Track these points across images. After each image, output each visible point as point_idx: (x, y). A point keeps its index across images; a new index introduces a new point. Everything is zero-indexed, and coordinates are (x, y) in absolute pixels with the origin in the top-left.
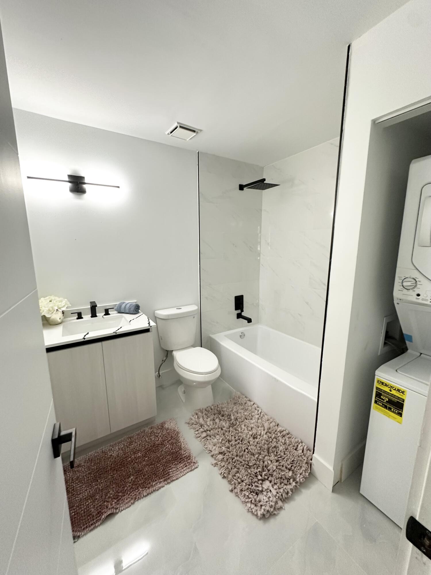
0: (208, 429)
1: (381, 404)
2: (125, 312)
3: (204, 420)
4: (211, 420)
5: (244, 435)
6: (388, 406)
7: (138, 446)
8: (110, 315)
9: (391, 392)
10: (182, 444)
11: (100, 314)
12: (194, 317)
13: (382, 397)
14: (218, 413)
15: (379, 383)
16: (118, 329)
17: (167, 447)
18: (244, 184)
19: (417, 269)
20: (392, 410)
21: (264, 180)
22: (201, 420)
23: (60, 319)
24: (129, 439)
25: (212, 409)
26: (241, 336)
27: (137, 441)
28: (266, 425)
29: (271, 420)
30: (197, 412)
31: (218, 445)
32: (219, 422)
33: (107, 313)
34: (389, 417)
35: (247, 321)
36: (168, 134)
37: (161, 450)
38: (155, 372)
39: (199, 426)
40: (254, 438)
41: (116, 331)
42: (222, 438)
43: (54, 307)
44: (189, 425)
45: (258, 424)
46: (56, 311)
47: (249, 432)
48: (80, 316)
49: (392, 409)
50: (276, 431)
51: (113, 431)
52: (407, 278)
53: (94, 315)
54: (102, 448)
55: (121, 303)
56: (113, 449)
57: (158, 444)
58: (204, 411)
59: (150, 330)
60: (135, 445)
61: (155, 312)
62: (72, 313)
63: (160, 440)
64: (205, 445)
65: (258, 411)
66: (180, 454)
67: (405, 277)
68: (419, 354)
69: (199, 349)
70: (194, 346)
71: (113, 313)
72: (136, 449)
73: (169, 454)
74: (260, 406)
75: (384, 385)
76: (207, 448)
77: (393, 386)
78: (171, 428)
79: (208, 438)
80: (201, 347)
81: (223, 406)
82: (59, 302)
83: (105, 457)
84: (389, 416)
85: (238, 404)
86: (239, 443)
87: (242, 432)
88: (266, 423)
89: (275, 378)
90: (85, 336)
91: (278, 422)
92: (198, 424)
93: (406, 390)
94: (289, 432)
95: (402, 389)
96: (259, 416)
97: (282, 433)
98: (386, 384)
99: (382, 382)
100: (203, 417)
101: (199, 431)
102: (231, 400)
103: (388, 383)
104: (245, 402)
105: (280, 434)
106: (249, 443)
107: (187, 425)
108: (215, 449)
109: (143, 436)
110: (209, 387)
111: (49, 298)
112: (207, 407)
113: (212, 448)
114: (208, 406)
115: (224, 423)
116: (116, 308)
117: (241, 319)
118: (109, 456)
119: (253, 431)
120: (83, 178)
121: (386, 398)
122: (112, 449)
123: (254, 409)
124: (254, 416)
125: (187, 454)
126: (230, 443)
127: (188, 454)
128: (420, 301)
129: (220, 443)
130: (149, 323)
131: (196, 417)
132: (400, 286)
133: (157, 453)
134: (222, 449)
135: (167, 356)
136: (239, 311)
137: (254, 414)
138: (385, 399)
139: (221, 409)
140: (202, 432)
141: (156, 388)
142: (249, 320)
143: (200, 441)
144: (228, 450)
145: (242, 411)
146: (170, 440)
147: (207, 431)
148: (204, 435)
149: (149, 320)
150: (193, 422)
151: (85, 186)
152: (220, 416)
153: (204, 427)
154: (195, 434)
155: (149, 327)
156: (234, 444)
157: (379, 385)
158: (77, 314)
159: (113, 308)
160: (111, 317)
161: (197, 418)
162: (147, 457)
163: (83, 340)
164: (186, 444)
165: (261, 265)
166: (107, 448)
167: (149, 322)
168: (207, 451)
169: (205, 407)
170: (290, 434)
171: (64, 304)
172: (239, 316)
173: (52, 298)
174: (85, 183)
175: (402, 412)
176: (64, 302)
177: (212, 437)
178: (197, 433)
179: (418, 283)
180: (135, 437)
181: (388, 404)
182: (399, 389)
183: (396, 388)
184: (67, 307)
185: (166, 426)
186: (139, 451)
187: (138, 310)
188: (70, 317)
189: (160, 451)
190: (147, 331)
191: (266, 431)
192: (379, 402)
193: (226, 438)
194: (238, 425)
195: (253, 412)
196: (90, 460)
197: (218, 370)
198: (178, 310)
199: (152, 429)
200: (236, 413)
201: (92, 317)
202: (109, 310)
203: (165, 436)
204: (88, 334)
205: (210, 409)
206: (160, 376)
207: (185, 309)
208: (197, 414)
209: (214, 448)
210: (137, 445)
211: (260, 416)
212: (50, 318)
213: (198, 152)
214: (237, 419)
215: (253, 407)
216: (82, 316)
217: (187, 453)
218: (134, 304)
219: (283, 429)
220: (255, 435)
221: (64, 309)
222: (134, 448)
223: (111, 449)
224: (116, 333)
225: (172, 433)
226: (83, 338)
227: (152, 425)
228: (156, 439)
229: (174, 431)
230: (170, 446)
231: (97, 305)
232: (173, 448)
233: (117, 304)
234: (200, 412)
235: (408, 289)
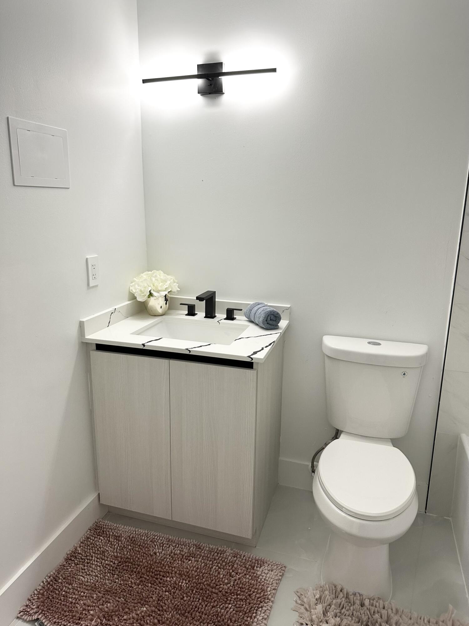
2: (254, 322)
7: (195, 569)
8: (235, 320)
11: (221, 315)
12: (404, 374)
16: (200, 347)
22: (320, 608)
23: (161, 308)
24: (194, 549)
27: (200, 560)
33: (230, 315)
41: (194, 348)
44: (299, 602)
48: (191, 312)
51: (177, 519)
53: (210, 314)
54: (157, 534)
55: (255, 303)
56: (165, 547)
57: (220, 589)
58: (342, 594)
59: (255, 367)
60: (192, 565)
62: (180, 304)
63: (229, 585)
71: (240, 319)
72: (187, 573)
78: (263, 580)
90: (149, 342)
100: (330, 605)
109: (214, 560)
112: (355, 594)
114: (360, 593)
116: (246, 311)
118: (152, 553)
120: (221, 64)
122: (165, 545)
131: (317, 596)
146: (242, 600)
149: (266, 347)
150: (306, 600)
151: (222, 79)
158: (187, 306)
159: (242, 310)
160: (234, 324)
163: (142, 347)
166: (161, 539)
169: (351, 591)
185: (259, 570)
187: (275, 322)
188: (176, 310)
189: (212, 604)
190: (247, 365)
196: (132, 540)
198: (370, 345)
199: (235, 558)
201: (206, 317)
202: (235, 311)
204: (158, 339)
205: (358, 602)
206: (312, 471)
207: (388, 349)
208: (322, 590)
216: (195, 312)
221: (166, 294)
222: (187, 569)
224: (190, 351)
225: (256, 590)
226: (142, 344)
227: (241, 552)
228: (224, 579)
229: (263, 590)
230: (232, 610)
231: (217, 299)
232: (233, 616)
233: (250, 304)
234: (334, 591)
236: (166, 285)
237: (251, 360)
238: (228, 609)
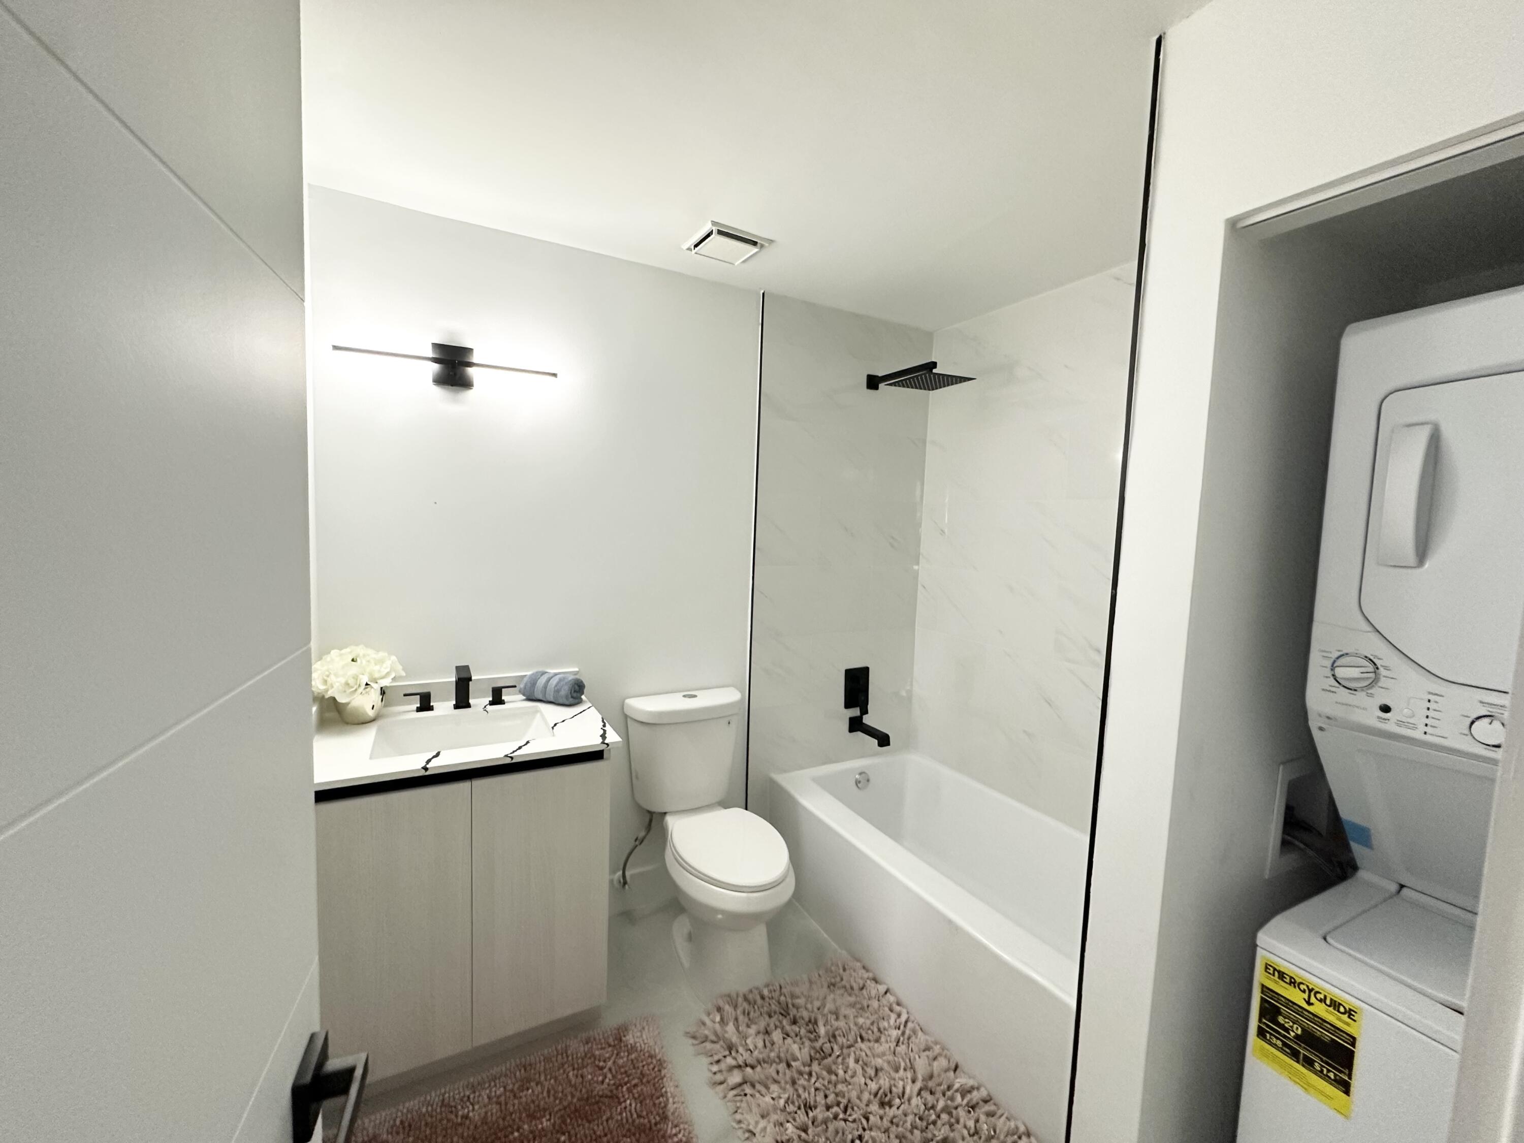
0: (749, 1061)
1: (1279, 1044)
2: (544, 700)
3: (737, 1029)
4: (759, 1033)
5: (852, 1089)
6: (1302, 1051)
7: (545, 1094)
8: (504, 704)
9: (1309, 1008)
10: (671, 1100)
11: (480, 701)
12: (729, 723)
13: (1281, 1019)
14: (782, 1012)
15: (1271, 972)
16: (520, 748)
17: (625, 1108)
18: (880, 374)
19: (1378, 631)
20: (1317, 1067)
21: (934, 365)
22: (731, 1028)
23: (373, 709)
24: (523, 1071)
25: (763, 998)
26: (860, 782)
27: (543, 1078)
28: (921, 1065)
29: (937, 1049)
30: (721, 1003)
31: (774, 1117)
32: (781, 1041)
33: (497, 699)
34: (1306, 1089)
35: (875, 742)
36: (689, 249)
37: (608, 1114)
38: (613, 871)
39: (722, 1047)
40: (882, 1104)
41: (514, 752)
42: (787, 1096)
43: (361, 676)
44: (695, 1042)
45: (896, 1059)
46: (363, 686)
47: (868, 1082)
48: (425, 705)
49: (1316, 1064)
50: (949, 1088)
51: (483, 1039)
52: (1347, 654)
53: (462, 702)
54: (443, 1091)
55: (537, 672)
56: (474, 1097)
57: (601, 1093)
58: (740, 1000)
59: (605, 755)
60: (536, 1093)
61: (628, 701)
62: (405, 695)
63: (607, 1080)
64: (736, 1112)
65: (899, 1016)
66: (662, 1133)
67: (1341, 653)
68: (1394, 888)
69: (738, 813)
70: (725, 804)
71: (514, 700)
72: (538, 1106)
73: (629, 1130)
74: (904, 1000)
75: (1288, 981)
76: (740, 1122)
77: (1317, 990)
78: (643, 1046)
79: (748, 1089)
80: (746, 809)
81: (797, 991)
82: (376, 664)
83: (448, 1120)
84: (1307, 1087)
85: (839, 988)
86: (836, 1117)
87: (848, 1078)
88: (919, 1057)
89: (950, 922)
90: (428, 761)
91: (957, 1058)
92: (721, 1042)
93: (1361, 1009)
94: (989, 1095)
95: (1349, 1001)
96: (900, 1032)
97: (969, 1097)
98: (1291, 978)
99: (1279, 972)
100: (736, 1019)
101: (723, 1066)
102: (821, 973)
103: (1298, 976)
104: (861, 982)
105: (963, 1100)
106: (867, 1119)
107: (691, 1041)
108: (765, 1129)
109: (563, 1065)
110: (760, 934)
111: (351, 652)
112: (751, 991)
113: (757, 1123)
114: (754, 988)
115: (795, 1047)
116: (522, 686)
117: (860, 734)
118: (459, 1120)
119: (881, 1082)
120: (470, 351)
121: (1294, 1023)
122: (472, 1096)
123: (887, 1009)
124: (886, 1033)
125: (680, 1136)
126: (811, 1114)
127: (684, 1136)
128: (1391, 727)
129: (779, 1112)
130: (603, 736)
131: (718, 1019)
132: (1327, 677)
133: (596, 1122)
134: (786, 1130)
135: (649, 828)
136: (855, 712)
137: (886, 1024)
138: (1292, 1027)
139: (789, 1001)
140: (731, 1069)
141: (611, 919)
142: (883, 740)
143: (721, 1095)
144: (803, 1135)
145: (851, 1012)
146: (635, 1086)
147: (746, 1065)
148: (736, 1078)
149: (604, 726)
150: (706, 1032)
151: (471, 371)
152: (785, 1022)
153: (737, 1052)
154: (711, 1071)
155: (603, 747)
156: (820, 1117)
157: (1269, 978)
158: (418, 697)
159: (515, 686)
160: (505, 709)
161: (719, 1022)
162: (567, 1134)
163: (423, 773)
164: (683, 1103)
165: (920, 587)
166: (457, 1092)
167: (605, 731)
168: (740, 1133)
169: (744, 989)
170: (992, 1102)
171: (388, 670)
172: (856, 725)
173: (360, 650)
174: (470, 365)
175: (1350, 1077)
176: (388, 663)
177: (758, 1086)
178: (715, 1068)
179: (1382, 671)
180: (538, 1065)
181: (1303, 1045)
182: (1335, 1001)
183: (1325, 997)
184: (392, 679)
185: (630, 1039)
186: (545, 1110)
187: (579, 695)
188: (400, 705)
189: (604, 1117)
190: (595, 756)
191: (919, 1084)
193: (799, 1096)
194: (838, 1056)
195: (883, 1019)
196: (406, 1127)
197: (788, 880)
198: (687, 699)
199: (590, 1044)
200: (834, 1017)
201: (457, 707)
202: (503, 690)
203: (623, 1070)
204: (438, 755)
205: (758, 998)
206: (625, 883)
207: (706, 700)
208: (719, 1009)
209: (762, 1124)
210: (542, 1093)
211: (903, 1033)
212: (348, 704)
213: (763, 294)
214: (834, 1036)
215: (884, 1001)
216: (431, 704)
217: (682, 1131)
218: (571, 677)
219: (971, 1083)
220: (886, 1096)
221: (386, 683)
222: (533, 1102)
223: (469, 1097)
224: (512, 758)
225: (644, 1063)
226: (423, 768)
227: (591, 1033)
228: (595, 1079)
229: (651, 1056)
230: (633, 1105)
231: (474, 676)
232: (642, 1111)
233: (526, 675)
234: (730, 1003)
235: (1351, 689)
236: (386, 668)
237: (606, 746)
238: (628, 1109)
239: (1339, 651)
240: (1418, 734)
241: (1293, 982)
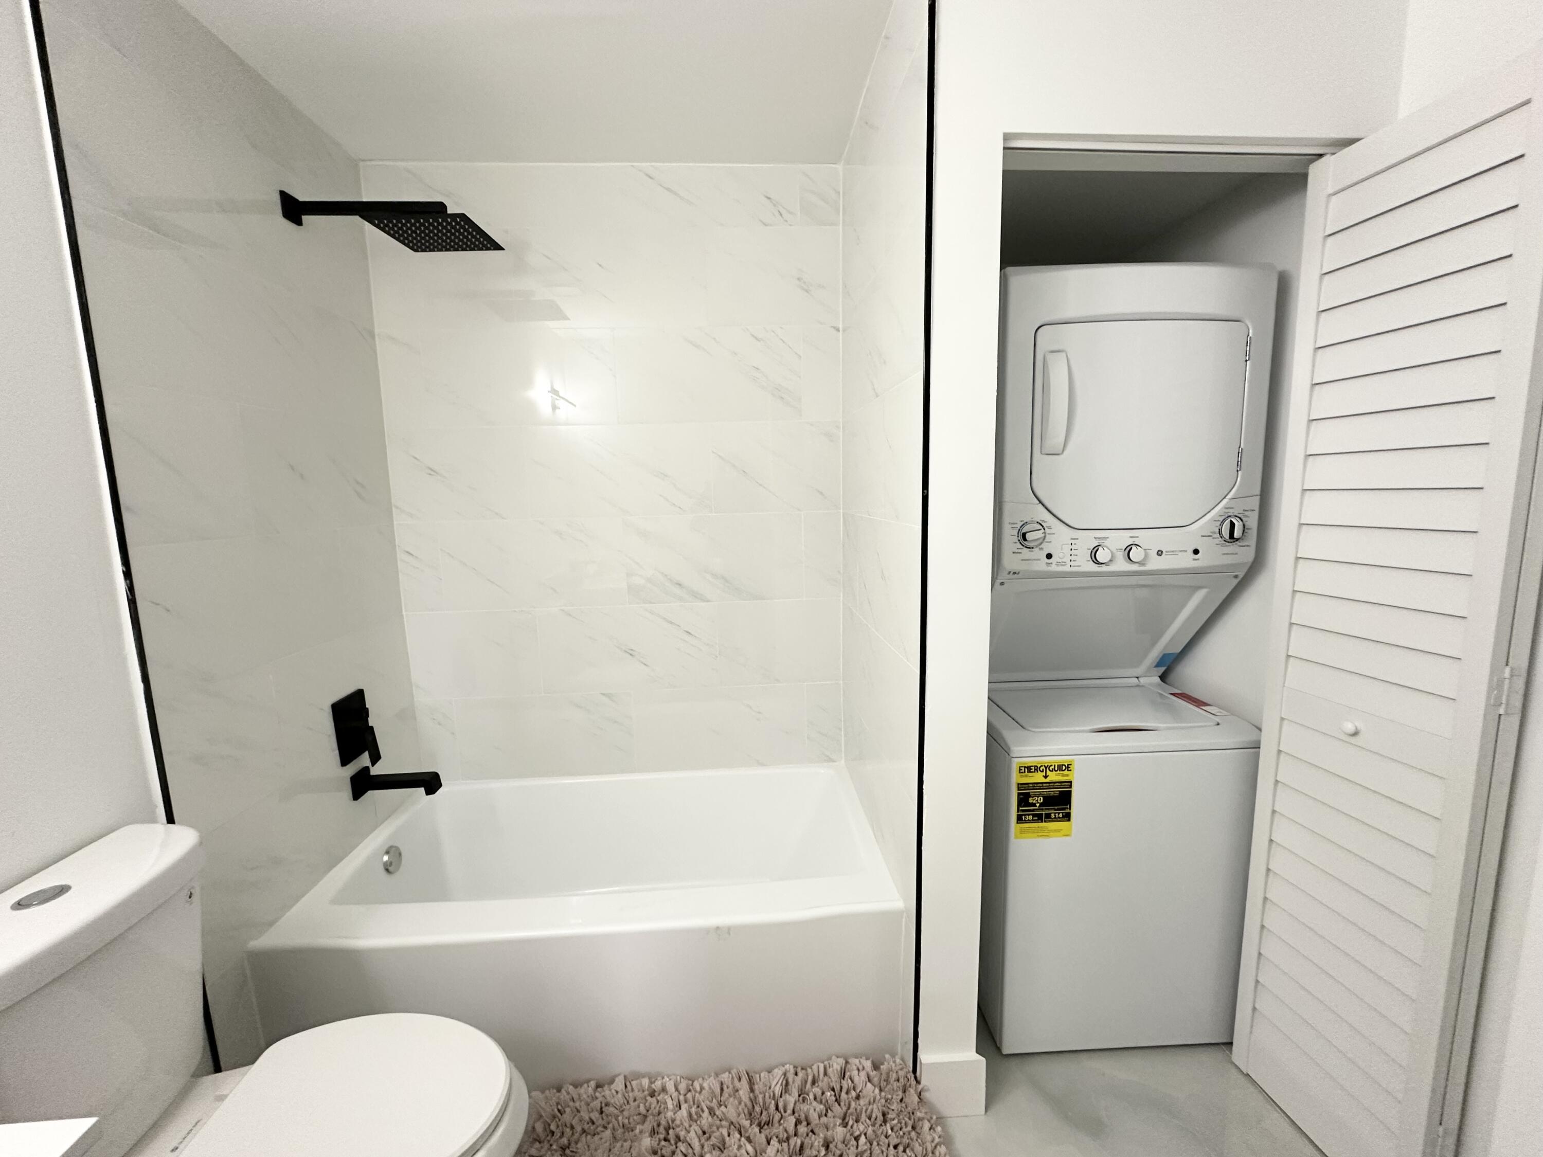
1: (1031, 817)
6: (1044, 812)
9: (1048, 780)
13: (1031, 800)
15: (1023, 771)
18: (315, 199)
19: (1042, 503)
20: (1053, 816)
26: (392, 865)
34: (1047, 836)
49: (1052, 814)
52: (1026, 523)
67: (1022, 523)
75: (1033, 770)
77: (1050, 765)
84: (1048, 834)
93: (1073, 760)
95: (1066, 760)
97: (792, 1087)
98: (1035, 766)
99: (1027, 767)
103: (1038, 763)
104: (593, 1104)
105: (791, 1097)
121: (1038, 797)
123: (648, 1099)
124: (676, 1123)
128: (1054, 568)
132: (1015, 543)
136: (358, 765)
137: (670, 1114)
138: (1037, 800)
142: (429, 783)
157: (1022, 776)
172: (364, 783)
175: (1070, 809)
179: (1047, 531)
181: (1044, 808)
182: (1060, 765)
183: (1055, 766)
192: (1025, 815)
195: (658, 1113)
235: (1030, 548)
239: (1022, 521)
240: (1067, 569)
241: (1037, 769)
